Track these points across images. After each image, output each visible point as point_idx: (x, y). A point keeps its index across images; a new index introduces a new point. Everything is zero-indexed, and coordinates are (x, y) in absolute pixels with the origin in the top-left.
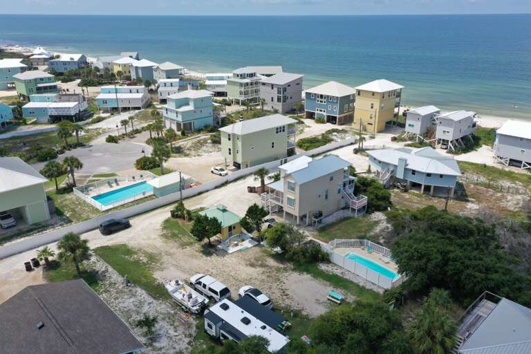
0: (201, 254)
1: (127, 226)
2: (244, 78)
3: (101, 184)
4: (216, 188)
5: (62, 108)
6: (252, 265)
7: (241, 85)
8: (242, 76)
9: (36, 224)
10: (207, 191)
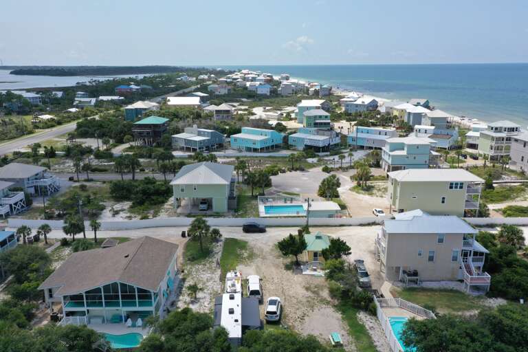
0: (284, 266)
1: (262, 230)
2: (500, 132)
3: (280, 199)
4: (361, 225)
5: (316, 140)
6: (307, 289)
7: (493, 138)
8: (497, 130)
9: (217, 213)
10: (350, 225)
